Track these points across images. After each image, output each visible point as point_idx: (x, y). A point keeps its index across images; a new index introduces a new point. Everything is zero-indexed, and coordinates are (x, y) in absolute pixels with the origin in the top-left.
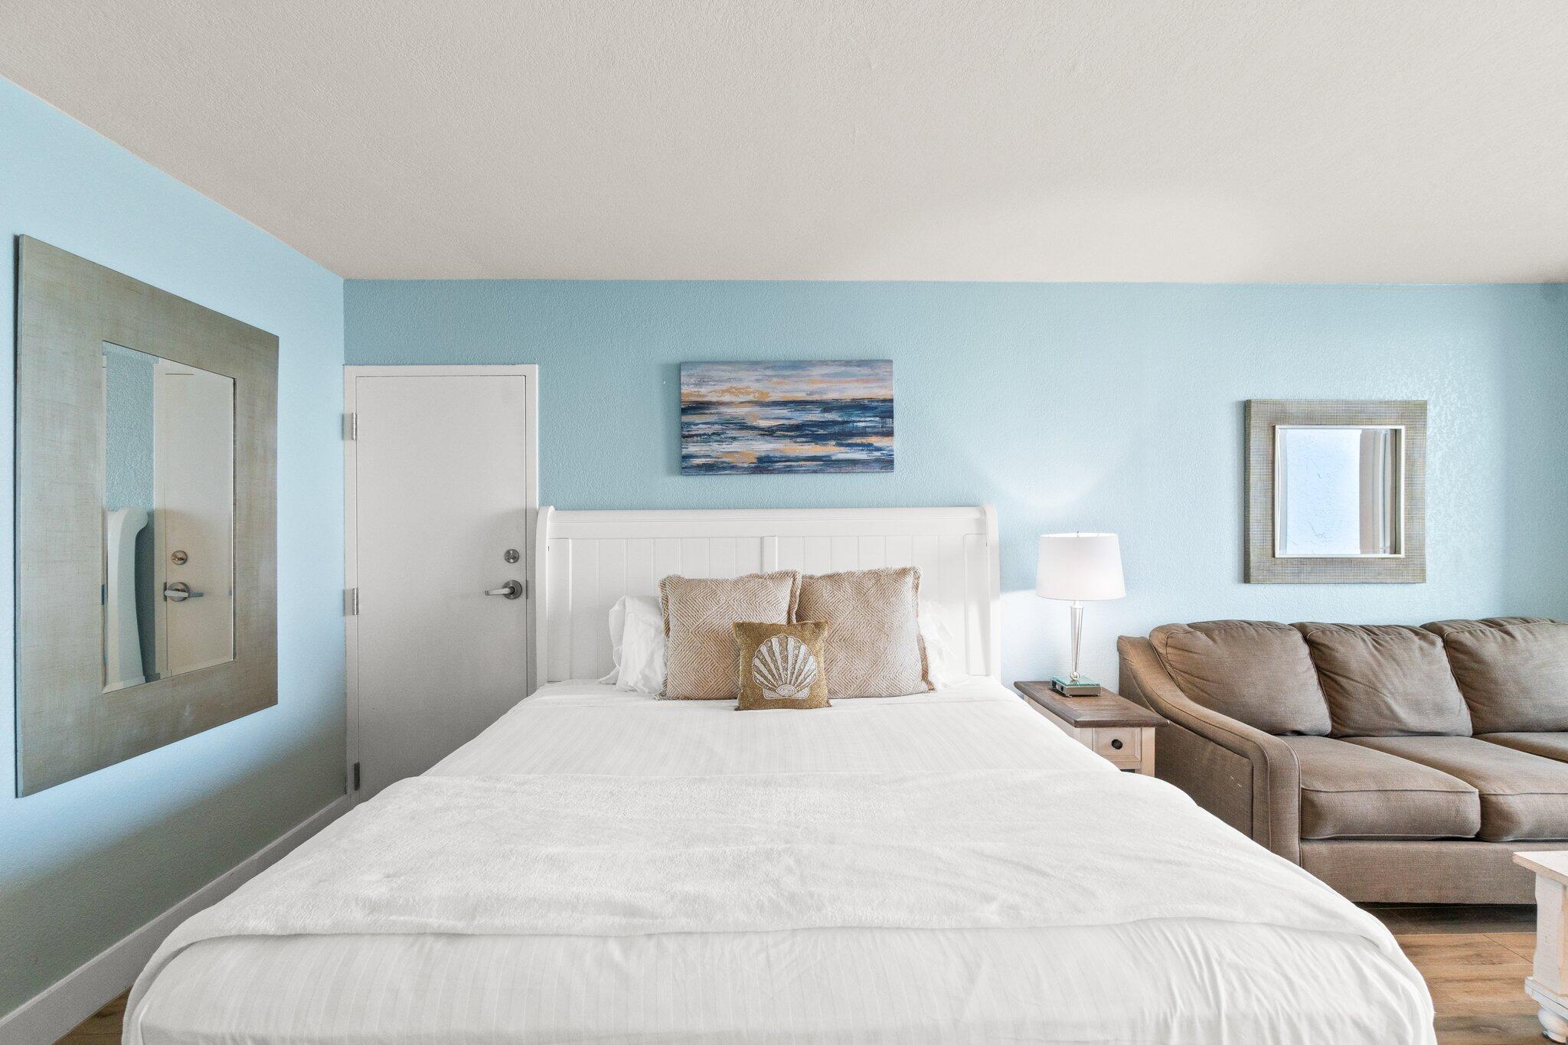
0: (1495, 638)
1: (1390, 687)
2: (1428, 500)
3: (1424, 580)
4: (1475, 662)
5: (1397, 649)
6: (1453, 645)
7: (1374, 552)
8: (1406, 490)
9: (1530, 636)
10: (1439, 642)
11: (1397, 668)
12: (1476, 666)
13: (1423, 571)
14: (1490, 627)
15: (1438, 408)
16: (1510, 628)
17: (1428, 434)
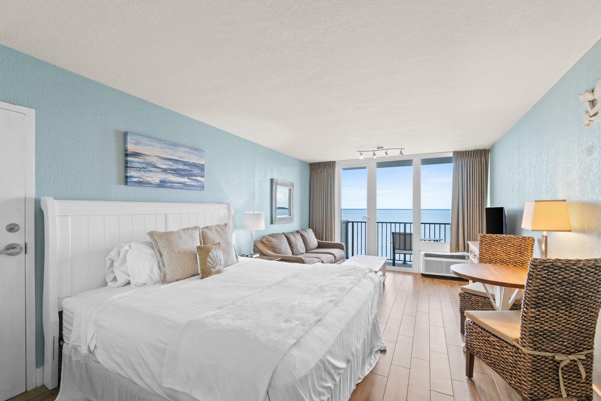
3: (294, 222)
5: (295, 236)
11: (296, 240)
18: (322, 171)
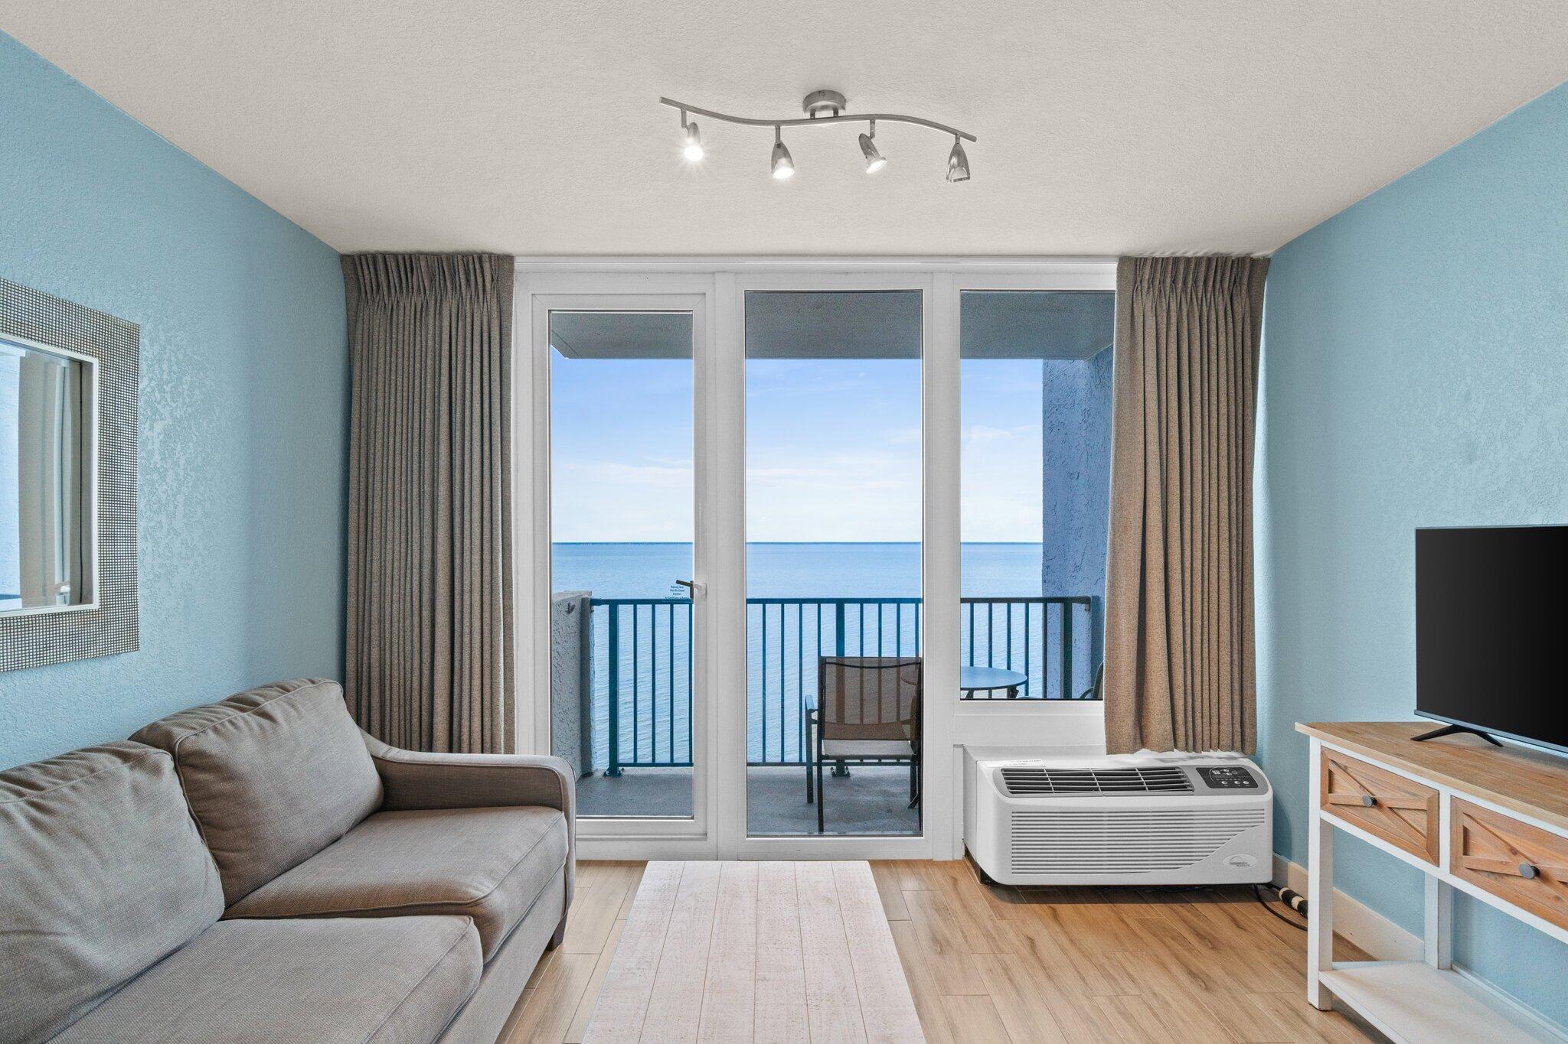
0: (251, 729)
1: (70, 907)
2: (141, 504)
3: (136, 647)
4: (225, 780)
5: (87, 809)
6: (191, 761)
7: (46, 603)
8: (101, 482)
9: (293, 713)
10: (167, 762)
11: (88, 853)
12: (225, 787)
13: (134, 629)
14: (243, 710)
15: (156, 348)
16: (268, 706)
17: (141, 387)
18: (424, 308)
